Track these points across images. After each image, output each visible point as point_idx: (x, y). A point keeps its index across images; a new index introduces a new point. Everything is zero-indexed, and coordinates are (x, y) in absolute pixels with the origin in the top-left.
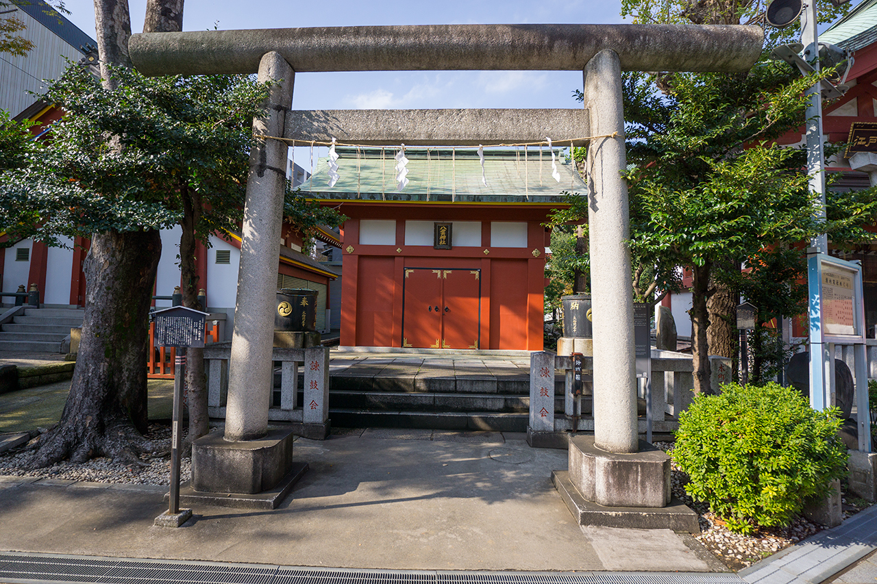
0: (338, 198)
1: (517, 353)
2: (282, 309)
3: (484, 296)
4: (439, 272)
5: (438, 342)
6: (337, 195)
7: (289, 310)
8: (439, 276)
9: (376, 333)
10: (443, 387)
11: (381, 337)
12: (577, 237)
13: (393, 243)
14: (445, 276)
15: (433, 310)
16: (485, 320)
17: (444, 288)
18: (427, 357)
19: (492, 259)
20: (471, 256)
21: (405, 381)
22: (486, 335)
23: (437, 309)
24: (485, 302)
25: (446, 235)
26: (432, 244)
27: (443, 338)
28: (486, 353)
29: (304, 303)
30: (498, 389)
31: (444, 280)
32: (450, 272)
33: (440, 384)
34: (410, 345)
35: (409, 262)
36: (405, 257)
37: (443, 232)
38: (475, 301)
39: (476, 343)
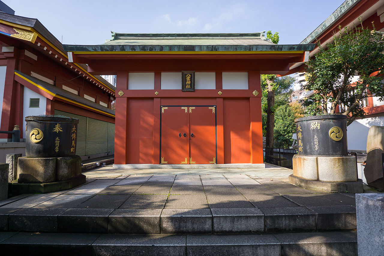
0: (107, 50)
1: (244, 166)
2: (34, 136)
3: (219, 124)
4: (186, 108)
5: (186, 159)
6: (106, 47)
7: (40, 136)
8: (186, 111)
9: (141, 155)
10: (197, 227)
11: (144, 157)
12: (268, 91)
13: (153, 88)
14: (190, 111)
15: (183, 137)
16: (221, 142)
17: (190, 120)
18: (178, 172)
19: (225, 99)
20: (209, 96)
21: (147, 221)
22: (221, 153)
23: (185, 135)
24: (220, 129)
25: (191, 80)
26: (180, 88)
27: (190, 156)
28: (222, 167)
29: (57, 129)
30: (265, 226)
31: (190, 114)
32: (194, 108)
33: (193, 223)
34: (166, 162)
35: (164, 101)
36: (161, 98)
37: (188, 78)
38: (212, 128)
39: (214, 159)
